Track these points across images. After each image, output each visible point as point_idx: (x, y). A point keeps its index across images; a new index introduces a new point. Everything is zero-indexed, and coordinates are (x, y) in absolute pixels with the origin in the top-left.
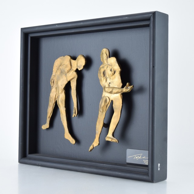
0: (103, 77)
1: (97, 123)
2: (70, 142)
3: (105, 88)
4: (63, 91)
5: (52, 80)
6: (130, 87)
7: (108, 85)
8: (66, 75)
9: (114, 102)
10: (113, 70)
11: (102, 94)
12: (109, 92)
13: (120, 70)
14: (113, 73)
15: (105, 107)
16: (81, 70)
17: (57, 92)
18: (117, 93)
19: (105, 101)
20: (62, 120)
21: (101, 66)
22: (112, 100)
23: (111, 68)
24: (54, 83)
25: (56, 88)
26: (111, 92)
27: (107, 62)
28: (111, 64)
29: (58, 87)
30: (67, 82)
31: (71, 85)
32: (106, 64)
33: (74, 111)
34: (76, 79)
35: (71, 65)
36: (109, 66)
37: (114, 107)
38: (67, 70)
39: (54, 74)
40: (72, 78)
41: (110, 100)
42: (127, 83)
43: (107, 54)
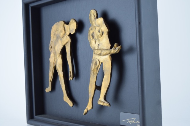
0: (92, 39)
1: (90, 86)
2: (68, 104)
3: (95, 50)
4: (60, 55)
5: (51, 45)
6: (117, 48)
7: (97, 47)
8: (61, 39)
9: (103, 65)
10: (101, 31)
11: (93, 56)
12: (98, 54)
13: (107, 30)
14: (101, 34)
15: (96, 69)
16: (73, 34)
17: (55, 57)
18: (106, 55)
19: (95, 63)
20: (60, 83)
21: (90, 28)
22: (101, 62)
23: (99, 29)
24: (53, 48)
25: (54, 53)
26: (100, 55)
27: (95, 23)
28: (99, 25)
29: (56, 52)
30: (62, 47)
31: (66, 49)
32: (95, 25)
33: (70, 75)
34: (69, 43)
35: (65, 30)
36: (96, 27)
37: (104, 70)
38: (61, 35)
39: (52, 39)
40: (66, 42)
41: (100, 62)
42: (115, 44)
43: (94, 16)
